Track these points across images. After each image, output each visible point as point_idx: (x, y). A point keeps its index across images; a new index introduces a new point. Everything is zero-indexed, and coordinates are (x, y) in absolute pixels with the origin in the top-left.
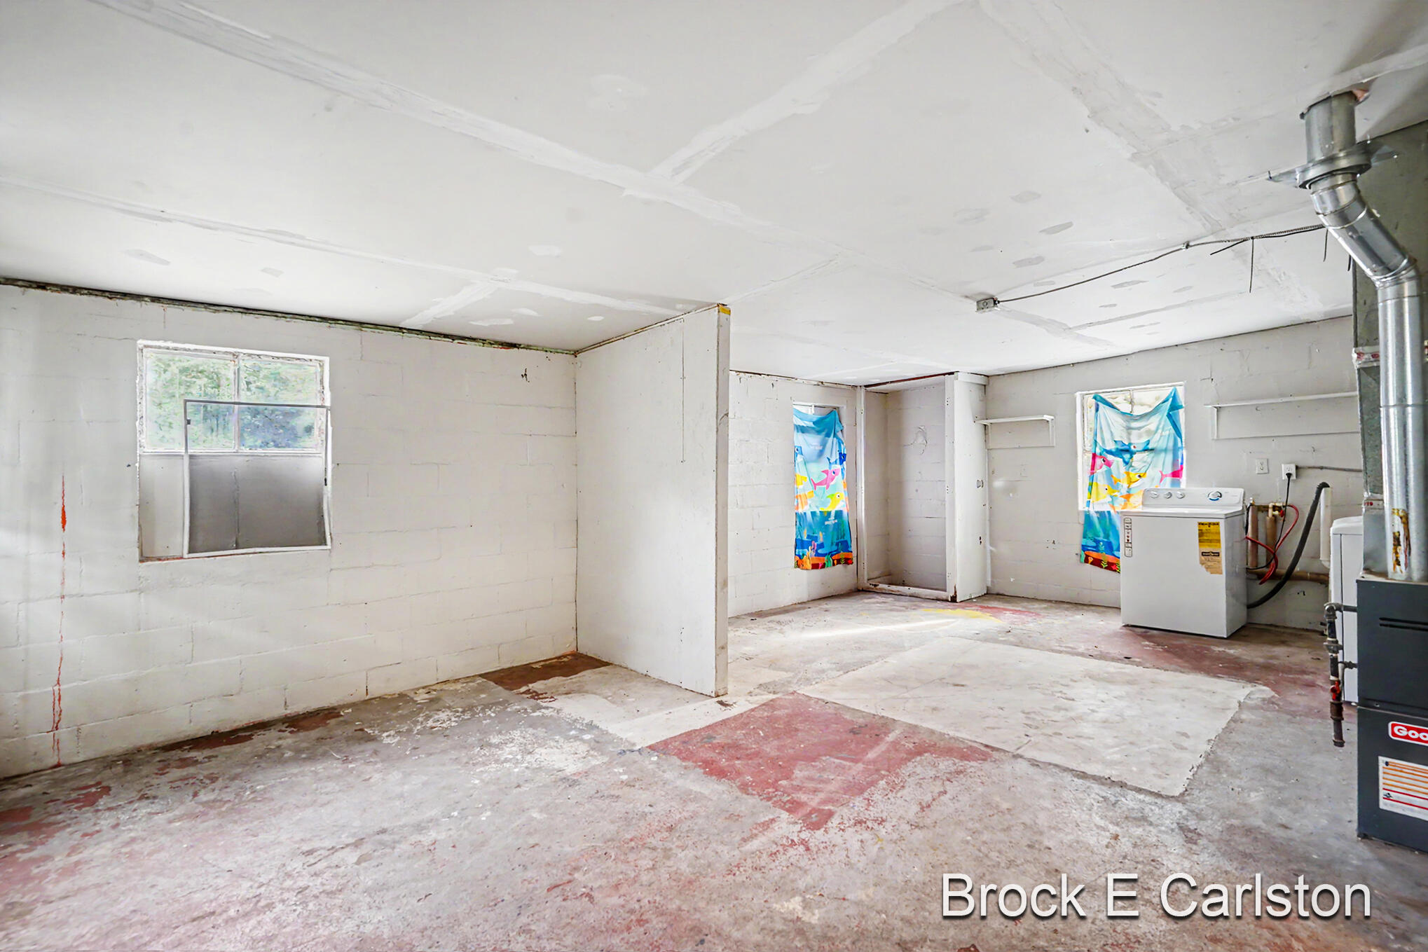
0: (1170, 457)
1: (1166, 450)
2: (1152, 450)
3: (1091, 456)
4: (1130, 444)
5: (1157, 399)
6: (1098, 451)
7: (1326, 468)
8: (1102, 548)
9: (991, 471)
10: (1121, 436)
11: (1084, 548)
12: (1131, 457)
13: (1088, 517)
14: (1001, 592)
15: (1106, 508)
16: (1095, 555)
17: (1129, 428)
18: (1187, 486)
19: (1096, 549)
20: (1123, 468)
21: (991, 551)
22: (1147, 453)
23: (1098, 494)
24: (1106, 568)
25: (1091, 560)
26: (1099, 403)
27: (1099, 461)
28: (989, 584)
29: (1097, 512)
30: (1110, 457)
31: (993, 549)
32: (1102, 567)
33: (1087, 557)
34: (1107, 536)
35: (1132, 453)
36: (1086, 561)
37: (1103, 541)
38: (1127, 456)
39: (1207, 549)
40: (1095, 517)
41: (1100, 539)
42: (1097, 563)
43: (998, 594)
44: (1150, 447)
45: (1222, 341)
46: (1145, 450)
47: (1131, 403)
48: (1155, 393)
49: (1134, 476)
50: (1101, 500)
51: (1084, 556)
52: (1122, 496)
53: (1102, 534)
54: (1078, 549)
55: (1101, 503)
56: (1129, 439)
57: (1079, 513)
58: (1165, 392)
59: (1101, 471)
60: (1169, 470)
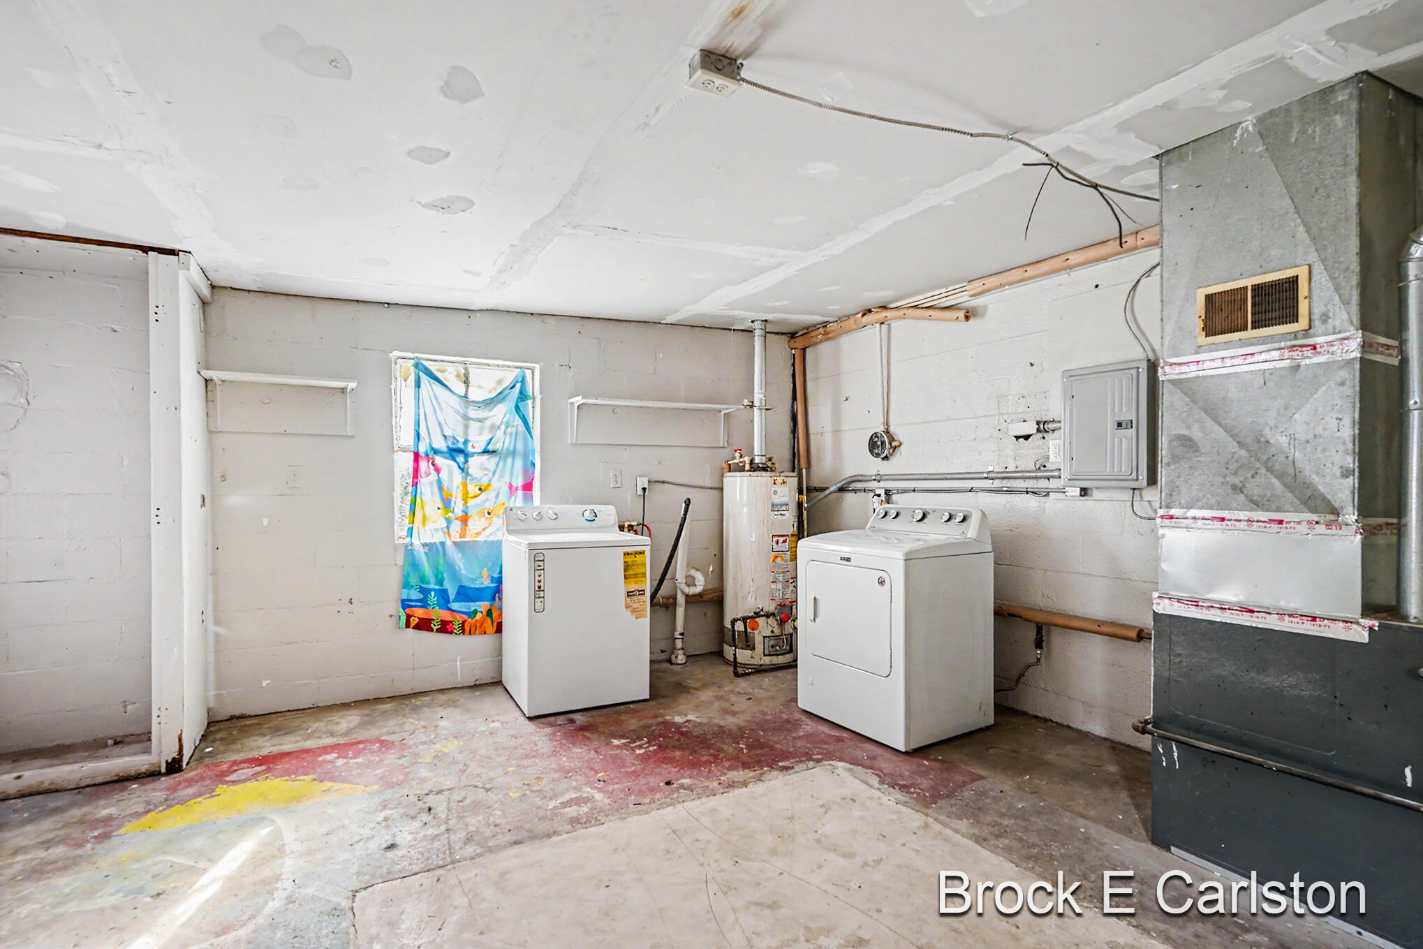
0: (519, 464)
1: (513, 454)
2: (493, 452)
3: (412, 456)
4: (466, 442)
5: (499, 382)
6: (422, 450)
7: (668, 483)
8: (433, 598)
9: (218, 476)
10: (455, 428)
11: (405, 604)
12: (466, 462)
13: (409, 552)
14: (237, 713)
15: (438, 538)
16: (420, 613)
17: (466, 418)
18: (542, 503)
19: (424, 604)
20: (458, 476)
21: (217, 636)
22: (486, 457)
23: (424, 518)
24: (438, 631)
25: (414, 621)
26: (421, 374)
27: (423, 465)
28: (212, 705)
29: (425, 545)
30: (439, 460)
31: (220, 630)
32: (432, 630)
33: (408, 617)
34: (440, 582)
35: (467, 456)
36: (408, 625)
37: (434, 590)
38: (461, 459)
39: (633, 587)
40: (420, 552)
41: (432, 586)
42: (424, 625)
43: (232, 718)
44: (490, 448)
45: (580, 321)
46: (486, 452)
47: (465, 383)
48: (498, 374)
49: (473, 490)
50: (430, 526)
51: (403, 618)
52: (457, 519)
53: (433, 580)
54: (393, 607)
55: (431, 529)
56: (466, 433)
57: (396, 548)
58: (510, 376)
59: (427, 482)
60: (519, 482)
